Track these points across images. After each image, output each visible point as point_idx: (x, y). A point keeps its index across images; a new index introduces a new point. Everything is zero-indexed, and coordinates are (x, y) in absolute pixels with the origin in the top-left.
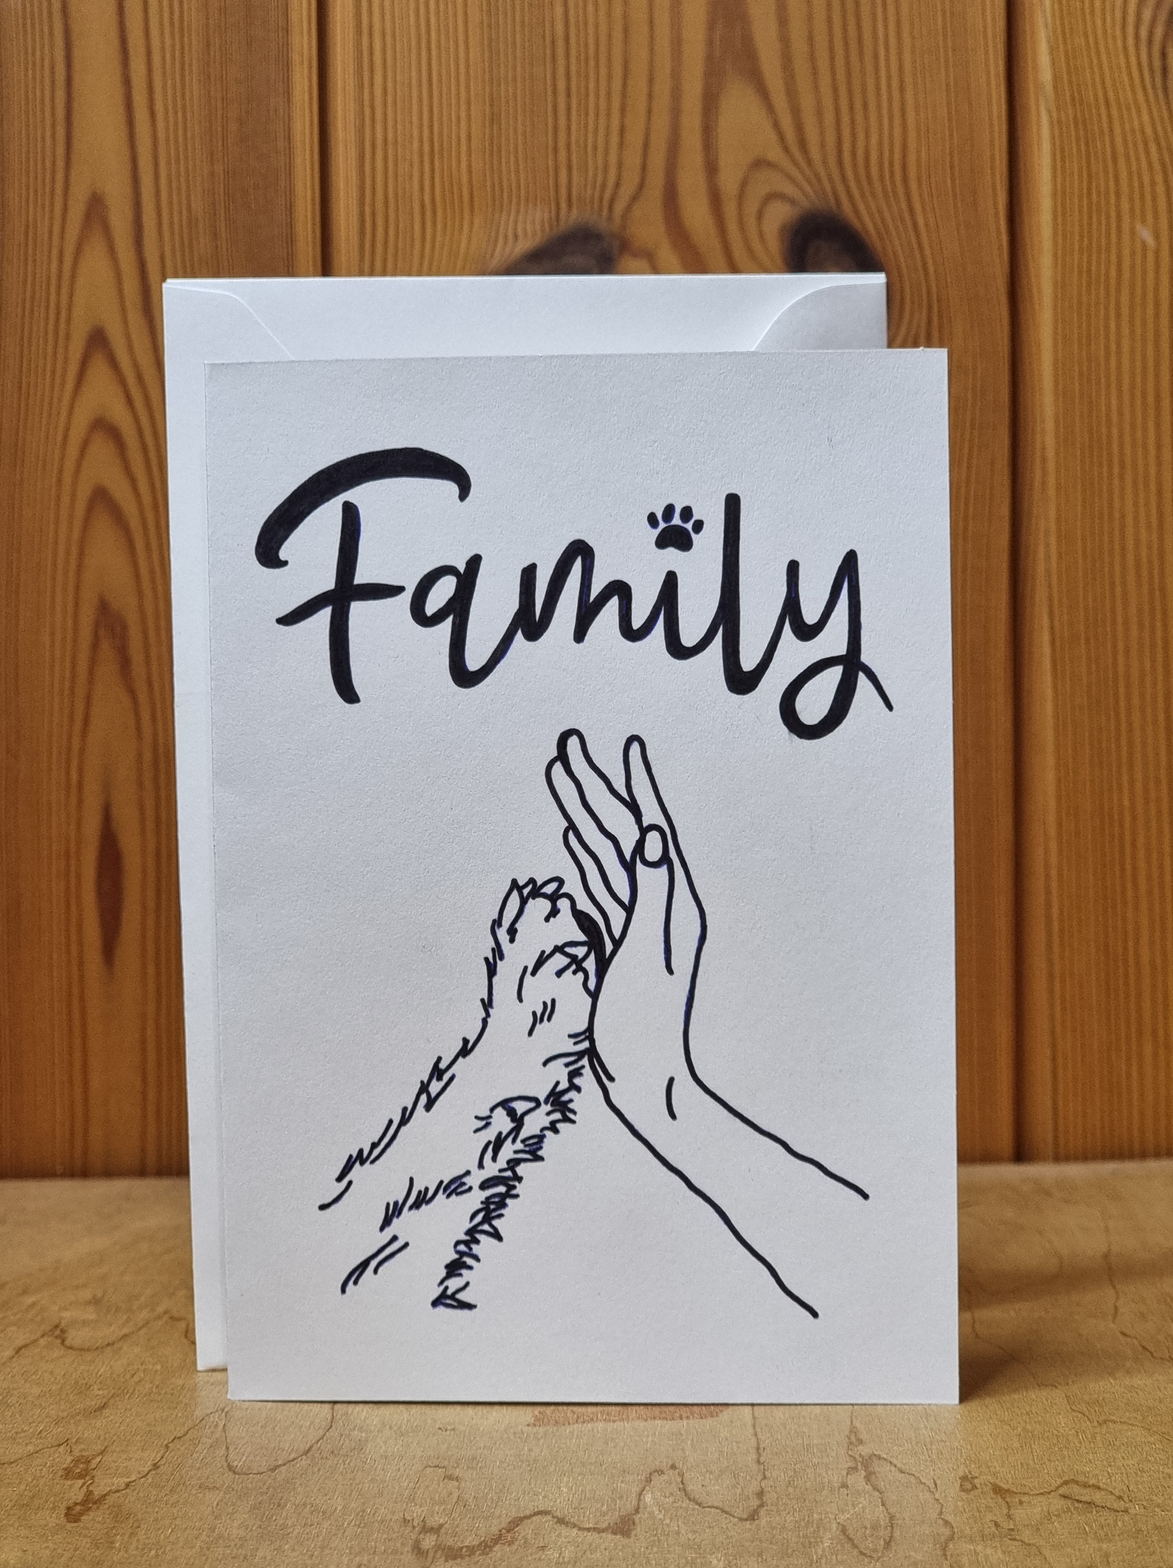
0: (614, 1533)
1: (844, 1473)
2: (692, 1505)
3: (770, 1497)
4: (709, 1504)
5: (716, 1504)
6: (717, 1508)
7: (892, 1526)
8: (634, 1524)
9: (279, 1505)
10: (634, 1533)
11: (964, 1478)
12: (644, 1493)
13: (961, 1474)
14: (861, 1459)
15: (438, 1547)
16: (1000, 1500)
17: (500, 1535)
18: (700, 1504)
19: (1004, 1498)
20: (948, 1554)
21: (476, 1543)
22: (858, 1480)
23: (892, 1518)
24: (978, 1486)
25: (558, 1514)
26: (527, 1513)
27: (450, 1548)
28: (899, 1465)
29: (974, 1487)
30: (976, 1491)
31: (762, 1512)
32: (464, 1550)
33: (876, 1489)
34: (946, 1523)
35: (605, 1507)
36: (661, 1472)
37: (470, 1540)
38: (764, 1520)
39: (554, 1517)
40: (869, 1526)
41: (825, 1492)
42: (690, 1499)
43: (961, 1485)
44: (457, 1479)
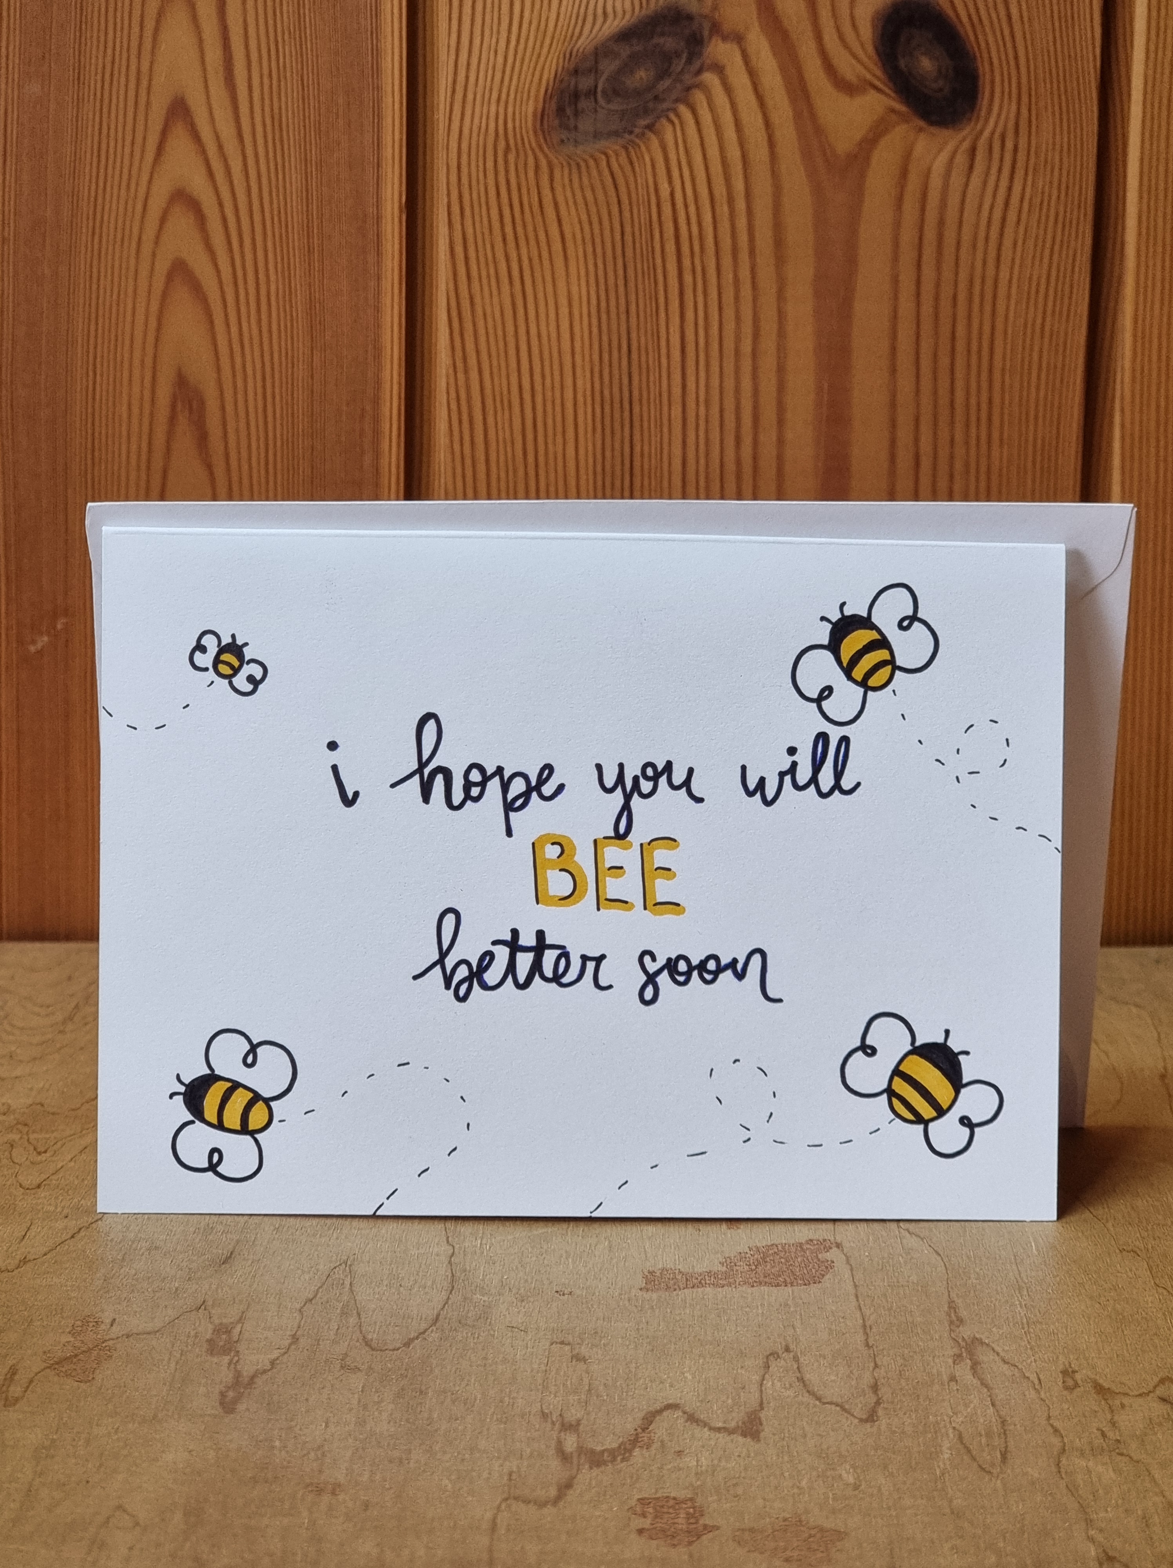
0: (744, 1435)
1: (950, 1361)
2: (812, 1401)
3: (885, 1392)
4: (829, 1400)
5: (835, 1400)
6: (837, 1405)
7: (1005, 1434)
8: (761, 1424)
9: (421, 1392)
10: (762, 1435)
11: (1065, 1373)
12: (765, 1382)
13: (1061, 1367)
14: (963, 1344)
15: (581, 1450)
16: (1103, 1402)
17: (637, 1434)
18: (819, 1399)
19: (1106, 1400)
20: (1062, 1470)
21: (615, 1445)
22: (964, 1371)
23: (1003, 1422)
24: (1080, 1382)
25: (687, 1409)
26: (658, 1406)
27: (593, 1452)
28: (1002, 1354)
29: (1076, 1385)
30: (1078, 1389)
31: (880, 1412)
32: (606, 1454)
33: (984, 1384)
34: (1056, 1430)
35: (730, 1401)
36: (774, 1355)
37: (611, 1443)
38: (883, 1422)
39: (685, 1413)
40: (983, 1433)
41: (936, 1387)
42: (808, 1392)
43: (1064, 1382)
44: (584, 1360)
